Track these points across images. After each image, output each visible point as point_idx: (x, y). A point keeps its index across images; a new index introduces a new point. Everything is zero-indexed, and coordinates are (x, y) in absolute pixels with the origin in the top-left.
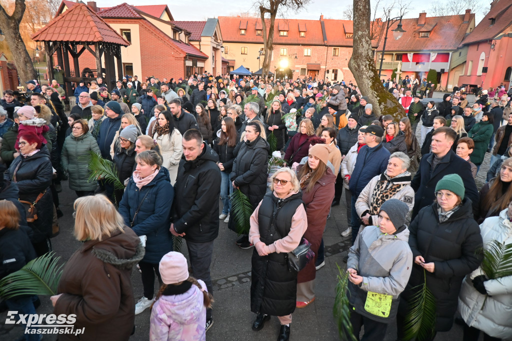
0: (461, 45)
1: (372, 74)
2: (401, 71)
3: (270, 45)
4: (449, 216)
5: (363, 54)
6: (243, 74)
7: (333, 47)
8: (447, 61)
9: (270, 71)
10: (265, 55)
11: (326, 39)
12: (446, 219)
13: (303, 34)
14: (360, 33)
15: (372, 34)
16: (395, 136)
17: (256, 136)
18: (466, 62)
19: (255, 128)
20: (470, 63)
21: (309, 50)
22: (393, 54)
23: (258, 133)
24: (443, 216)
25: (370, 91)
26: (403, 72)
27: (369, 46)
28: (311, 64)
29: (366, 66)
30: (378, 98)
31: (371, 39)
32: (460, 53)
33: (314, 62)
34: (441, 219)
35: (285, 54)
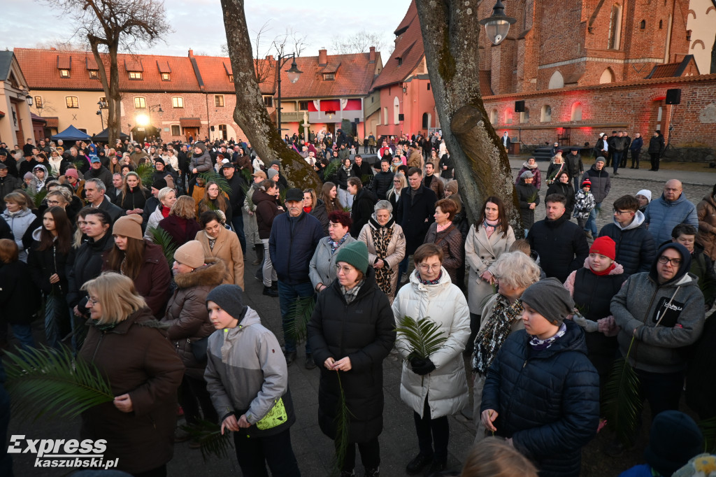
0: (371, 90)
1: (267, 128)
2: (308, 123)
3: (114, 93)
4: (356, 294)
5: (251, 102)
6: (75, 139)
7: (215, 95)
8: (360, 109)
9: (122, 132)
10: (110, 108)
11: (203, 84)
12: (354, 298)
13: (166, 76)
14: (242, 74)
15: (258, 75)
16: (313, 207)
17: (105, 229)
18: (380, 109)
19: (101, 218)
20: (385, 109)
21: (180, 100)
22: (295, 102)
23: (108, 225)
24: (350, 295)
25: (269, 150)
26: (311, 124)
27: (257, 91)
28: (186, 119)
29: (257, 119)
30: (281, 160)
31: (258, 81)
32: (373, 99)
33: (190, 117)
34: (348, 300)
35: (143, 105)
